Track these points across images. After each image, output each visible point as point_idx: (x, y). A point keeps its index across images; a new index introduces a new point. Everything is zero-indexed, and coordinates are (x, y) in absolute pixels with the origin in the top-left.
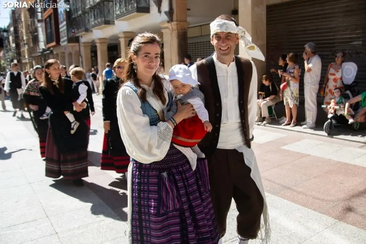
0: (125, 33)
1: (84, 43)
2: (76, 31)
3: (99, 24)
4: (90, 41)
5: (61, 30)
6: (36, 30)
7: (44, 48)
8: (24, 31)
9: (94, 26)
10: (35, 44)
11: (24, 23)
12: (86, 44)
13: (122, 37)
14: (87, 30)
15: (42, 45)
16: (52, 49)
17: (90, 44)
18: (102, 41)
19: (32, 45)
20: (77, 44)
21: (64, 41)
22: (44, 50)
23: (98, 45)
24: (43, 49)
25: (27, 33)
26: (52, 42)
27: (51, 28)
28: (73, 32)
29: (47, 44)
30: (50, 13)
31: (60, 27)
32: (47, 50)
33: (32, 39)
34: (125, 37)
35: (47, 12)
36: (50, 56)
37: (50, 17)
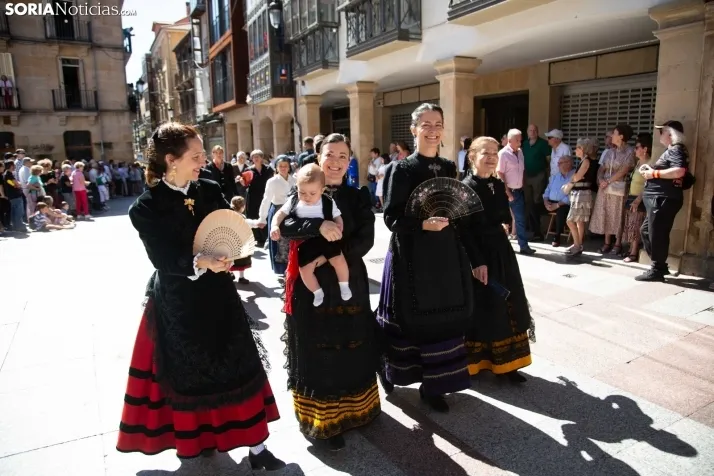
0: (459, 59)
1: (307, 96)
2: (294, 71)
4: (320, 93)
5: (250, 74)
6: (191, 83)
7: (207, 113)
8: (167, 90)
10: (188, 108)
11: (166, 74)
12: (311, 100)
14: (325, 65)
15: (202, 110)
16: (221, 115)
17: (319, 100)
18: (365, 87)
19: (180, 112)
20: (289, 100)
22: (206, 119)
23: (353, 98)
24: (205, 116)
25: (172, 94)
26: (225, 101)
27: (225, 74)
28: (283, 75)
29: (215, 105)
30: (226, 43)
31: (251, 66)
32: (212, 118)
33: (182, 101)
34: (458, 71)
35: (216, 45)
36: (219, 129)
37: (223, 53)
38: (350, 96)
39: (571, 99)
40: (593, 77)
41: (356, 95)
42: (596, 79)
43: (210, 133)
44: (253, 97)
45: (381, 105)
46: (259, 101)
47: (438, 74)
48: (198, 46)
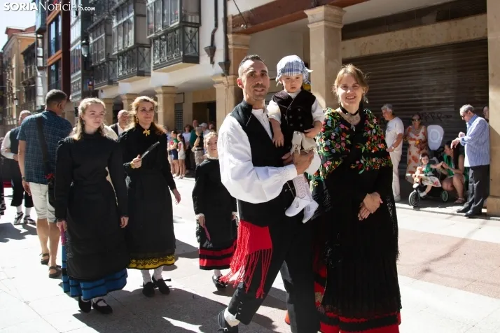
0: (164, 87)
1: (104, 99)
2: (95, 84)
3: (130, 75)
5: (72, 82)
6: (34, 80)
9: (121, 78)
10: (30, 100)
11: (15, 71)
12: (108, 102)
13: (160, 93)
14: (111, 83)
15: (40, 101)
17: (113, 101)
18: (131, 97)
19: (24, 101)
21: (76, 97)
23: (125, 102)
24: (42, 106)
25: (18, 86)
27: (57, 79)
28: (90, 85)
30: (57, 58)
31: (72, 77)
33: (26, 93)
34: (163, 93)
35: (53, 57)
37: (56, 63)
38: (123, 101)
44: (73, 97)
46: (76, 100)
47: (157, 94)
48: (41, 54)
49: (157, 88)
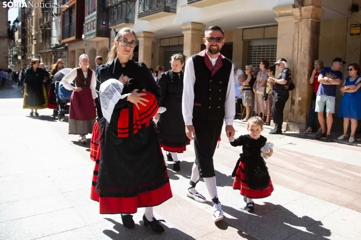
0: (193, 24)
2: (110, 24)
6: (49, 25)
7: (58, 43)
8: (33, 27)
9: (143, 15)
10: (46, 40)
11: (34, 18)
14: (127, 21)
15: (55, 41)
16: (66, 45)
18: (147, 35)
19: (41, 41)
20: (107, 39)
21: (90, 35)
22: (57, 46)
23: (141, 40)
24: (56, 45)
25: (36, 29)
26: (69, 37)
27: (70, 22)
28: (104, 25)
29: (63, 39)
31: (86, 18)
32: (61, 46)
33: (42, 34)
34: (193, 29)
35: (67, 4)
36: (64, 53)
37: (70, 9)
38: (139, 39)
39: (253, 48)
40: (263, 37)
41: (143, 39)
42: (264, 38)
43: (59, 55)
44: (86, 36)
45: (159, 45)
46: (89, 38)
47: (183, 30)
49: (184, 24)
